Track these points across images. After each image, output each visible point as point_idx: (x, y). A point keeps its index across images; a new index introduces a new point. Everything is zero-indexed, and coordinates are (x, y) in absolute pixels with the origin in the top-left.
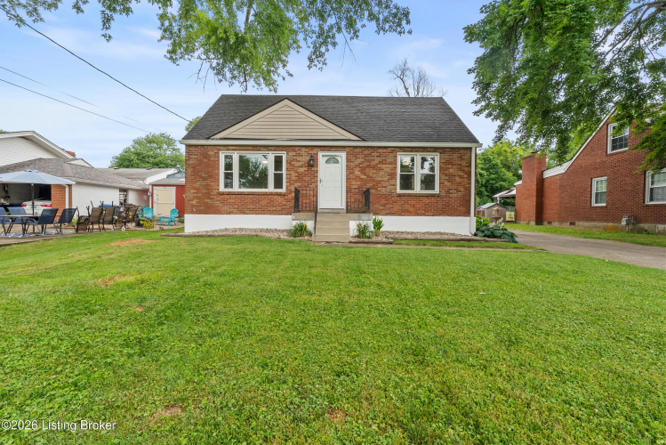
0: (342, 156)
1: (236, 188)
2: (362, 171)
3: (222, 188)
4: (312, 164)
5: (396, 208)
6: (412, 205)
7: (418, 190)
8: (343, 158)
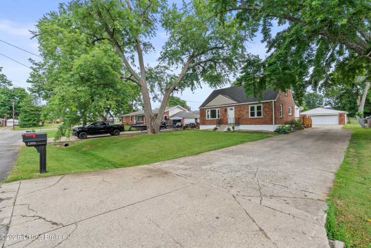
0: (233, 108)
1: (210, 119)
2: (239, 112)
3: (207, 119)
4: (226, 110)
5: (249, 122)
6: (254, 122)
7: (256, 116)
8: (234, 109)
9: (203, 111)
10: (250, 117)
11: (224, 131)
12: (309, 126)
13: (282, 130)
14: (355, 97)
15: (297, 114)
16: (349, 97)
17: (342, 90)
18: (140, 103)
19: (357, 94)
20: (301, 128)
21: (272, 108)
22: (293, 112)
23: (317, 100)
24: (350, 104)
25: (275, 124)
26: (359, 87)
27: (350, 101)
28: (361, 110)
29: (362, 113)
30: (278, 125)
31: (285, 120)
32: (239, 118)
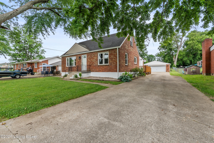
0: (86, 55)
1: (69, 66)
2: (90, 60)
3: (67, 66)
4: (80, 58)
5: (98, 70)
6: (102, 69)
7: (104, 64)
8: (86, 57)
9: (64, 59)
10: (99, 64)
11: (71, 78)
12: (149, 73)
13: (124, 78)
14: (172, 57)
15: (141, 64)
16: (169, 57)
17: (165, 52)
18: (37, 54)
19: (172, 55)
20: (144, 75)
21: (117, 55)
22: (138, 62)
23: (153, 59)
24: (169, 60)
25: (119, 71)
26: (173, 51)
27: (169, 59)
28: (175, 64)
29: (176, 65)
30: (123, 73)
31: (131, 68)
32: (90, 66)
